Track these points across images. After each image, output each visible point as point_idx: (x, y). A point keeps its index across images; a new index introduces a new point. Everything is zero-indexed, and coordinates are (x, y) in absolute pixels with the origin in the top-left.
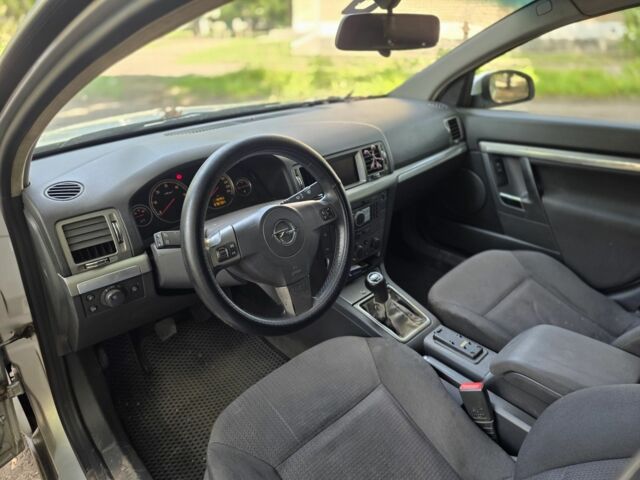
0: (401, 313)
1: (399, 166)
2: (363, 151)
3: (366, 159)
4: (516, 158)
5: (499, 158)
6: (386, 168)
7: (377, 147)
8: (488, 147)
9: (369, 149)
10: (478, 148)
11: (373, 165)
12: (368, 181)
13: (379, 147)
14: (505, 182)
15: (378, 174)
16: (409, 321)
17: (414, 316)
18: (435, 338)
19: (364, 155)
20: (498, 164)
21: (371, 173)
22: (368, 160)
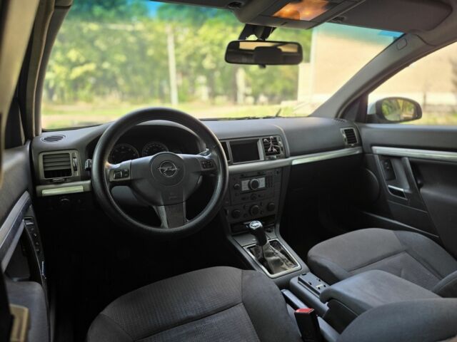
0: (278, 258)
1: (293, 154)
2: (263, 139)
3: (265, 146)
4: (399, 158)
5: (387, 158)
6: (282, 153)
7: (275, 138)
8: (378, 150)
9: (269, 139)
10: (371, 152)
11: (270, 150)
12: (265, 160)
13: (278, 139)
14: (393, 177)
15: (275, 157)
16: (284, 266)
17: (290, 263)
18: (299, 279)
19: (264, 143)
20: (386, 163)
21: (269, 155)
22: (266, 146)
